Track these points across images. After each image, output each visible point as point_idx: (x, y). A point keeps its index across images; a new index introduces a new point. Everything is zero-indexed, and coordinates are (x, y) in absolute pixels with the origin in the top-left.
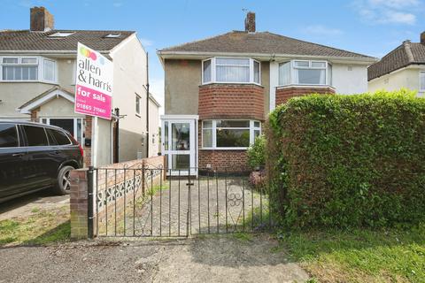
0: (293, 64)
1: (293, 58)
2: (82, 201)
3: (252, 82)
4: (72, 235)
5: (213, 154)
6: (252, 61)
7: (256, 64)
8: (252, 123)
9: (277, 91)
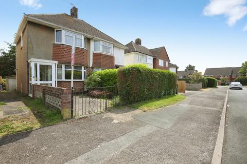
0: (101, 43)
1: (100, 40)
2: (69, 102)
3: (83, 47)
4: (64, 118)
5: (63, 83)
6: (83, 37)
7: (85, 39)
8: (83, 68)
9: (93, 54)
